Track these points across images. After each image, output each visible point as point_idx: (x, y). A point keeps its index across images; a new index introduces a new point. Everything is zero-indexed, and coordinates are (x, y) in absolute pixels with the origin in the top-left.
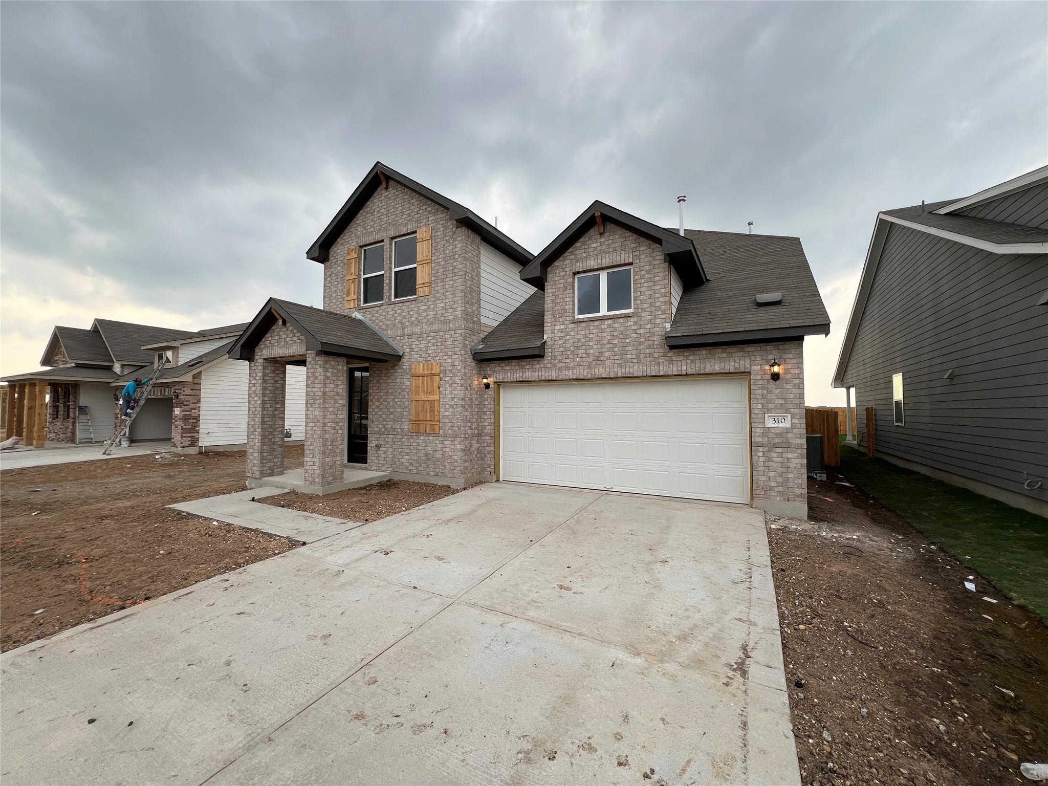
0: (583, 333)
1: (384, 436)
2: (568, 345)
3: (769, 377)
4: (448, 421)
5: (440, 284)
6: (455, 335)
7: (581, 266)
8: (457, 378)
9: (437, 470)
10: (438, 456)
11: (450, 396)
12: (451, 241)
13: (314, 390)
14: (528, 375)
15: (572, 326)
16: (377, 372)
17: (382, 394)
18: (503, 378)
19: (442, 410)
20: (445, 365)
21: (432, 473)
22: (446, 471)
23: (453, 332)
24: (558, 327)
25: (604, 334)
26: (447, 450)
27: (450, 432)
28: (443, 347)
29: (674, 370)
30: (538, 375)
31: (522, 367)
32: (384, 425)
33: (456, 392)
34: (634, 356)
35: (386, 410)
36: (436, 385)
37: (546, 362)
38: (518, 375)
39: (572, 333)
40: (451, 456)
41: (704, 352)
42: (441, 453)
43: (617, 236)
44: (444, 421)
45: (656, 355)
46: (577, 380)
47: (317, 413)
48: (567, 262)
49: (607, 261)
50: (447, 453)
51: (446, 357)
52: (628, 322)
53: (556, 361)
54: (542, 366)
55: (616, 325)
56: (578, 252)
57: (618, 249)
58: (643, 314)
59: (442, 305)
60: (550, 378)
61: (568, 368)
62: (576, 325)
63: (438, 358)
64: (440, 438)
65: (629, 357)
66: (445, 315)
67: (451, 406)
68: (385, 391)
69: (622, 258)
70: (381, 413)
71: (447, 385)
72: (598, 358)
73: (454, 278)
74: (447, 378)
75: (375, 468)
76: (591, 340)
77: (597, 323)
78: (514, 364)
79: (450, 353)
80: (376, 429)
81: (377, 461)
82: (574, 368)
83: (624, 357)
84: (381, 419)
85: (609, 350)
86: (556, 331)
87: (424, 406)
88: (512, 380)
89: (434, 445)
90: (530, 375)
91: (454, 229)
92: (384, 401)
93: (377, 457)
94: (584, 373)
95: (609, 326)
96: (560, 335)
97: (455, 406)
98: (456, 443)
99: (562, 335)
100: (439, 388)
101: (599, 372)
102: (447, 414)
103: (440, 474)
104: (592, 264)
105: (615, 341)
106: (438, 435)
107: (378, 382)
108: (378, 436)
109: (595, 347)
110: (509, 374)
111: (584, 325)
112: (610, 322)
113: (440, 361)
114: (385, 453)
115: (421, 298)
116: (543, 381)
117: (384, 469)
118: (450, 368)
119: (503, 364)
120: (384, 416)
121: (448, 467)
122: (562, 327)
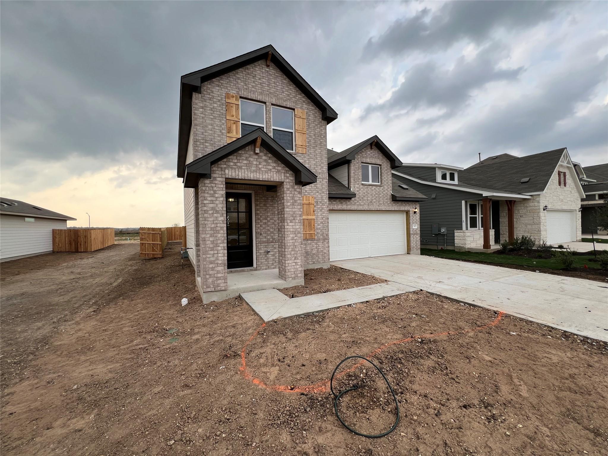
0: (366, 190)
1: (273, 244)
2: (360, 195)
3: (413, 212)
4: (320, 231)
5: (312, 149)
6: (323, 182)
7: (364, 160)
8: (324, 207)
9: (314, 260)
10: (314, 252)
11: (320, 217)
12: (319, 126)
13: (294, 210)
14: (344, 207)
15: (361, 186)
16: (263, 198)
17: (269, 214)
18: (332, 208)
19: (316, 225)
20: (317, 198)
21: (311, 263)
22: (319, 260)
23: (321, 180)
24: (356, 186)
25: (373, 192)
26: (320, 247)
27: (321, 237)
28: (315, 188)
29: (393, 208)
30: (349, 207)
31: (342, 203)
32: (272, 236)
33: (324, 215)
34: (382, 202)
35: (273, 226)
36: (312, 210)
37: (352, 201)
38: (340, 207)
39: (362, 190)
40: (322, 251)
41: (400, 203)
42: (316, 250)
43: (376, 152)
44: (317, 231)
45: (388, 203)
46: (364, 210)
47: (298, 227)
48: (359, 156)
49: (373, 162)
50: (320, 250)
51: (317, 194)
52: (380, 188)
53: (356, 201)
54: (350, 203)
55: (377, 189)
56: (363, 153)
57: (377, 157)
58: (385, 186)
59: (314, 162)
60: (354, 209)
61: (361, 205)
62: (363, 186)
63: (312, 194)
64: (315, 241)
65: (381, 202)
66: (316, 169)
67: (322, 223)
68: (271, 212)
69: (379, 162)
70: (268, 228)
71: (319, 210)
72: (371, 202)
73: (321, 149)
74: (319, 206)
75: (265, 267)
76: (369, 193)
77: (371, 187)
78: (337, 201)
79: (320, 192)
80: (265, 240)
81: (266, 263)
82: (363, 205)
83: (380, 202)
84: (269, 232)
85: (375, 199)
86: (356, 187)
87: (304, 223)
88: (337, 209)
89: (311, 246)
90: (345, 207)
91: (321, 120)
92: (272, 219)
93: (266, 260)
94: (366, 208)
95: (375, 189)
96: (357, 189)
97: (324, 223)
98: (325, 243)
99: (358, 189)
100: (314, 212)
101: (372, 208)
102: (319, 227)
103: (316, 262)
104: (368, 160)
105: (377, 195)
106: (314, 239)
107: (265, 205)
108: (267, 244)
109: (370, 197)
110: (335, 206)
111: (366, 186)
112: (375, 187)
113: (314, 196)
114: (273, 255)
115: (299, 154)
116: (345, 210)
117: (272, 267)
118: (320, 200)
119: (332, 201)
120: (272, 230)
121: (321, 258)
122: (358, 186)
